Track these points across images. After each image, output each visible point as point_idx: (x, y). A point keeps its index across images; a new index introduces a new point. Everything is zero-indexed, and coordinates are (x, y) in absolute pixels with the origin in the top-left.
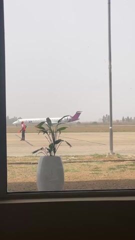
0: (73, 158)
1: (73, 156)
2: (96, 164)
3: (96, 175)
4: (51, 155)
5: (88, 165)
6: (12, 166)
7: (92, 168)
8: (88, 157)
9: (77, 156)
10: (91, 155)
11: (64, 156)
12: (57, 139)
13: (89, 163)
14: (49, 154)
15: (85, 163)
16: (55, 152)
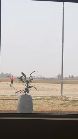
0: (39, 97)
1: (39, 96)
2: (52, 102)
3: (52, 108)
4: (26, 95)
5: (48, 102)
6: (4, 101)
7: (50, 103)
8: (48, 97)
9: (42, 97)
10: (50, 97)
11: (34, 96)
12: (29, 86)
13: (48, 101)
14: (25, 94)
15: (46, 101)
16: (28, 93)
